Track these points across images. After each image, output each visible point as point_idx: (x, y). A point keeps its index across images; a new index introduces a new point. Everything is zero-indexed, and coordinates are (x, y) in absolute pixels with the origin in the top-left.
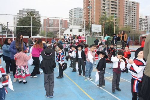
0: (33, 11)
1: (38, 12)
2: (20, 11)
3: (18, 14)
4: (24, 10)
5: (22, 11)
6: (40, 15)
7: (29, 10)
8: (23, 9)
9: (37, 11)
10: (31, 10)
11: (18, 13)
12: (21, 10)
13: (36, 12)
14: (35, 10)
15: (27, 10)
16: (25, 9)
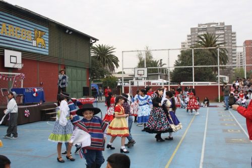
0: (219, 26)
1: (231, 26)
2: (193, 30)
3: (188, 36)
4: (201, 27)
5: (197, 30)
6: (235, 33)
7: (211, 26)
8: (199, 25)
9: (227, 26)
10: (215, 25)
11: (190, 34)
12: (195, 28)
13: (225, 28)
14: (223, 24)
15: (207, 26)
16: (202, 25)
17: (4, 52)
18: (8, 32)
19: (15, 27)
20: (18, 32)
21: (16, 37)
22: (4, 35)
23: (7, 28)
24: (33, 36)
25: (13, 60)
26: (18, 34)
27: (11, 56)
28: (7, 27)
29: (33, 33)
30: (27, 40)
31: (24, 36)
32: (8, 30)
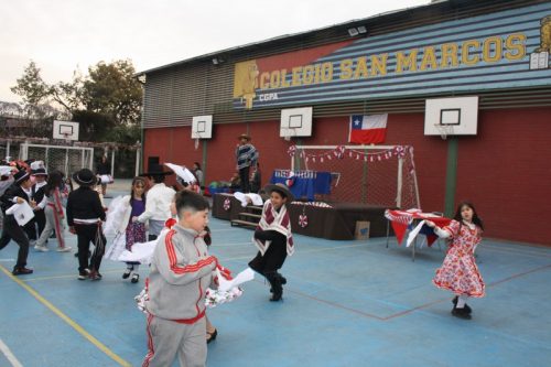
17: (424, 105)
18: (440, 60)
19: (461, 43)
20: (473, 50)
21: (462, 66)
22: (430, 69)
23: (438, 54)
24: (538, 41)
25: (450, 117)
26: (472, 57)
27: (442, 111)
28: (437, 51)
29: (537, 32)
30: (502, 62)
31: (493, 54)
32: (439, 58)
